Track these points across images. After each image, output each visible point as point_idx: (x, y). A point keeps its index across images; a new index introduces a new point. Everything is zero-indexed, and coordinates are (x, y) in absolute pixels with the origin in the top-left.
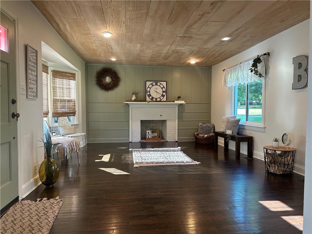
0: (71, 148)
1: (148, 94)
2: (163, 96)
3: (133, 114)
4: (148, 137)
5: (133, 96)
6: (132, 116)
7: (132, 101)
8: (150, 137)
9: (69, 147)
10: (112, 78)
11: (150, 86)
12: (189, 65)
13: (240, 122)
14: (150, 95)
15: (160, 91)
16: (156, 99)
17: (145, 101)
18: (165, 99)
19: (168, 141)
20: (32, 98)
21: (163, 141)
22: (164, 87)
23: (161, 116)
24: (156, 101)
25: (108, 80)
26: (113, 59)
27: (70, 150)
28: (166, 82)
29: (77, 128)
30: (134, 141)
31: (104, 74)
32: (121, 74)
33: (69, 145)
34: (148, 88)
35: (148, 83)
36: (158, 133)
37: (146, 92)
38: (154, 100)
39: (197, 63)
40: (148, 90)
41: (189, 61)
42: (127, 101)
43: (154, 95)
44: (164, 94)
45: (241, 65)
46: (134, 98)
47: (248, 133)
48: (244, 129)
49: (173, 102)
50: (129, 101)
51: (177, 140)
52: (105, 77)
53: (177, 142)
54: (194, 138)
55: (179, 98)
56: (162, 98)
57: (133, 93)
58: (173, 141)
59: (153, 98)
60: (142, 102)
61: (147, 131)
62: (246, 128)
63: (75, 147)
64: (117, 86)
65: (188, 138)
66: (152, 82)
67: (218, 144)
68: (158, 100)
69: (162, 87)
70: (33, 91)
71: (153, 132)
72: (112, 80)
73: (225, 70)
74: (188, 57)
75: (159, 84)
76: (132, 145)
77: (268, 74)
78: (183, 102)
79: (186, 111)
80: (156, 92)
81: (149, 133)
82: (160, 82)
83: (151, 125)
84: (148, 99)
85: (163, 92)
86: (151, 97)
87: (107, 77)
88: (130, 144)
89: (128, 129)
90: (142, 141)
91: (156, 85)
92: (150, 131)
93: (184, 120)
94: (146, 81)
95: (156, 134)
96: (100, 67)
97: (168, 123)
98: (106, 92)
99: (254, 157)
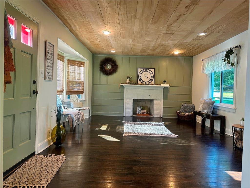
0: (77, 118)
1: (140, 78)
2: (151, 80)
3: (127, 94)
4: (139, 113)
5: (128, 80)
6: (127, 95)
7: (126, 84)
8: (140, 113)
9: (76, 117)
10: (111, 66)
11: (142, 72)
12: (173, 56)
13: (215, 103)
14: (140, 79)
15: (149, 76)
16: (146, 82)
17: (137, 84)
18: (153, 83)
19: (155, 117)
20: (49, 80)
21: (150, 116)
22: (152, 73)
23: (149, 96)
24: (146, 84)
25: (109, 67)
26: (113, 51)
27: (76, 119)
28: (154, 69)
29: (84, 103)
30: (127, 116)
31: (106, 63)
32: (119, 62)
33: (76, 116)
34: (140, 74)
35: (140, 70)
36: (147, 109)
37: (138, 76)
38: (144, 83)
39: (180, 54)
40: (140, 75)
41: (173, 53)
42: (122, 84)
43: (144, 79)
44: (152, 78)
45: (217, 56)
46: (128, 81)
47: (221, 113)
48: (218, 109)
49: (160, 85)
50: (124, 83)
51: (162, 116)
52: (107, 65)
53: (162, 118)
54: (177, 115)
55: (165, 82)
56: (150, 82)
57: (127, 78)
58: (159, 117)
59: (143, 82)
60: (134, 84)
61: (138, 108)
62: (219, 108)
63: (80, 118)
64: (115, 72)
65: (171, 115)
66: (143, 69)
67: (196, 121)
68: (148, 83)
69: (151, 73)
70: (50, 74)
71: (142, 109)
72: (112, 67)
73: (203, 60)
74: (171, 49)
75: (148, 71)
76: (125, 119)
77: (240, 63)
78: (168, 85)
79: (170, 93)
80: (146, 77)
81: (139, 109)
82: (149, 69)
83: (142, 103)
84: (139, 82)
85: (152, 77)
86: (141, 81)
87: (108, 65)
88: (124, 117)
89: (123, 105)
90: (133, 116)
91: (146, 71)
92: (140, 108)
93: (168, 100)
94: (138, 68)
95: (145, 111)
96: (103, 57)
97: (155, 102)
98: (107, 76)
99: (226, 133)
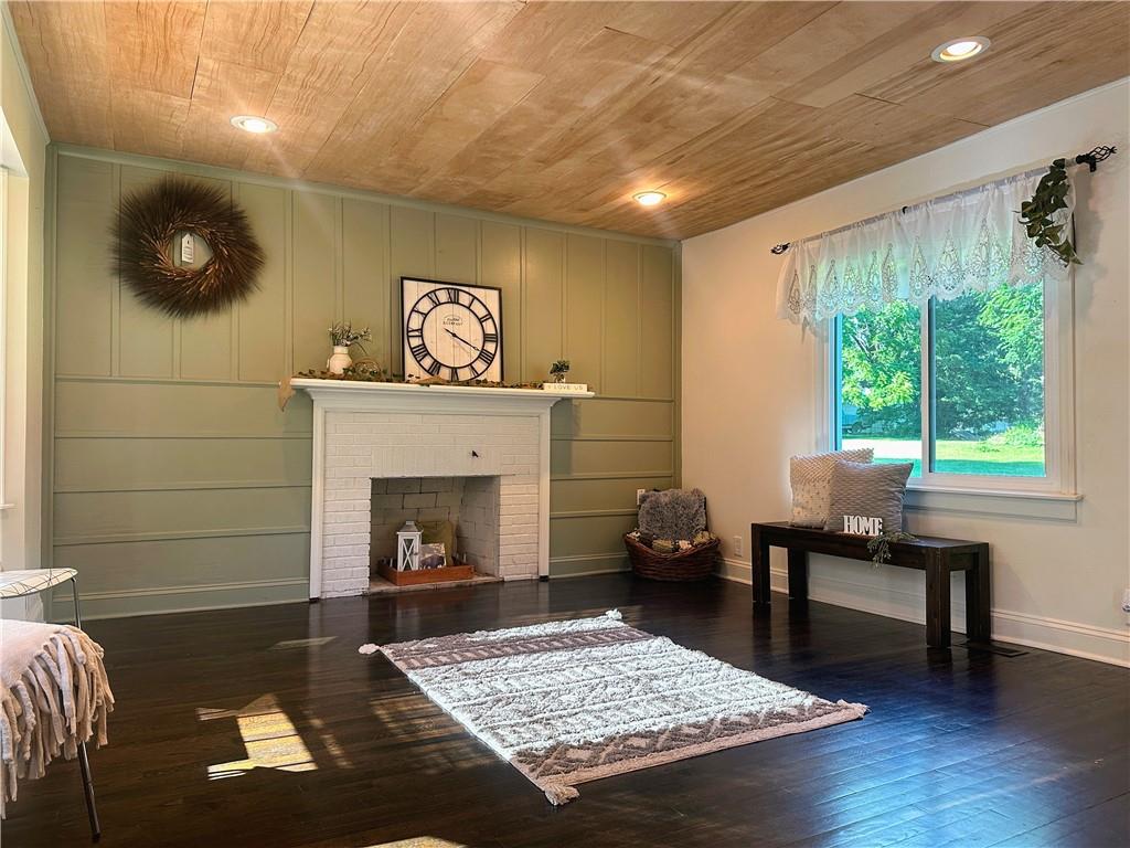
1: (415, 342)
2: (486, 357)
3: (329, 449)
4: (408, 567)
5: (339, 350)
6: (329, 456)
8: (415, 566)
10: (213, 245)
11: (425, 306)
14: (422, 352)
16: (454, 370)
17: (400, 377)
18: (494, 373)
19: (507, 578)
21: (477, 579)
22: (489, 316)
23: (474, 454)
24: (454, 379)
25: (190, 252)
26: (255, 126)
28: (499, 289)
30: (335, 595)
31: (168, 219)
32: (267, 230)
34: (414, 314)
35: (413, 291)
36: (450, 538)
37: (403, 332)
38: (445, 374)
40: (415, 322)
42: (306, 376)
43: (443, 350)
44: (491, 347)
45: (907, 218)
46: (340, 360)
48: (925, 509)
49: (535, 387)
50: (315, 373)
51: (545, 572)
52: (172, 237)
53: (545, 579)
54: (625, 554)
55: (560, 370)
57: (334, 335)
58: (528, 576)
59: (437, 365)
60: (388, 381)
61: (402, 536)
62: (933, 503)
64: (242, 295)
65: (595, 559)
66: (433, 287)
72: (217, 256)
73: (785, 247)
75: (465, 299)
76: (322, 614)
80: (454, 335)
81: (409, 542)
82: (472, 290)
84: (411, 365)
85: (487, 338)
86: (427, 362)
87: (188, 236)
88: (314, 609)
90: (376, 589)
91: (455, 301)
92: (416, 536)
93: (575, 475)
94: (403, 279)
95: (440, 549)
96: (145, 174)
97: (508, 493)
98: (177, 322)
